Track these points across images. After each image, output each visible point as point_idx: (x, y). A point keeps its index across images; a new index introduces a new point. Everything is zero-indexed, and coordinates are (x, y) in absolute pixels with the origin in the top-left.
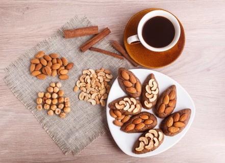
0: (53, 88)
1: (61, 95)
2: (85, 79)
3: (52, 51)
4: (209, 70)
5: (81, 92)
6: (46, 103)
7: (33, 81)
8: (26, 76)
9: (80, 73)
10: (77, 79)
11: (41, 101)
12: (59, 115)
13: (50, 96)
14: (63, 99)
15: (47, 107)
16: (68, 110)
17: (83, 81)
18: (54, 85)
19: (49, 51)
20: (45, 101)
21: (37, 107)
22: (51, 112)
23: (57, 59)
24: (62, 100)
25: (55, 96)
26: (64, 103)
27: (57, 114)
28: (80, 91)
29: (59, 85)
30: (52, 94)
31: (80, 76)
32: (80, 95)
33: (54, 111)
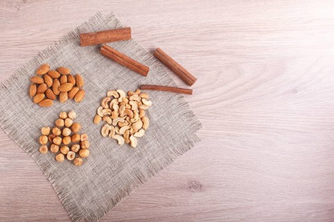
0: (64, 120)
1: (76, 130)
2: (111, 104)
3: (60, 63)
4: (295, 91)
5: (103, 125)
6: (53, 143)
7: (33, 110)
8: (23, 103)
9: (103, 94)
10: (98, 105)
11: (45, 140)
12: (72, 162)
13: (59, 133)
14: (78, 136)
15: (56, 149)
16: (86, 153)
17: (107, 106)
18: (65, 116)
19: (57, 64)
20: (52, 139)
21: (41, 149)
22: (61, 157)
23: (68, 76)
24: (78, 138)
25: (67, 132)
26: (80, 143)
27: (70, 159)
28: (103, 123)
29: (73, 115)
30: (62, 129)
31: (101, 100)
32: (102, 133)
33: (65, 156)
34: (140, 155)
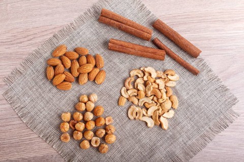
0: (85, 103)
1: (100, 114)
2: (136, 84)
3: (77, 43)
5: (130, 107)
6: (75, 130)
7: (50, 95)
8: (40, 87)
9: (126, 75)
10: (121, 85)
11: (67, 127)
12: (98, 149)
13: (81, 117)
14: (103, 119)
15: (79, 136)
16: (112, 139)
17: (131, 87)
18: (86, 99)
19: (74, 45)
20: (74, 126)
21: (62, 138)
22: (86, 143)
23: (87, 56)
24: (102, 122)
25: (90, 116)
26: (105, 127)
27: (95, 146)
28: (128, 104)
29: (94, 97)
30: (84, 113)
31: (124, 81)
32: (129, 112)
33: (90, 141)
34: (173, 138)
